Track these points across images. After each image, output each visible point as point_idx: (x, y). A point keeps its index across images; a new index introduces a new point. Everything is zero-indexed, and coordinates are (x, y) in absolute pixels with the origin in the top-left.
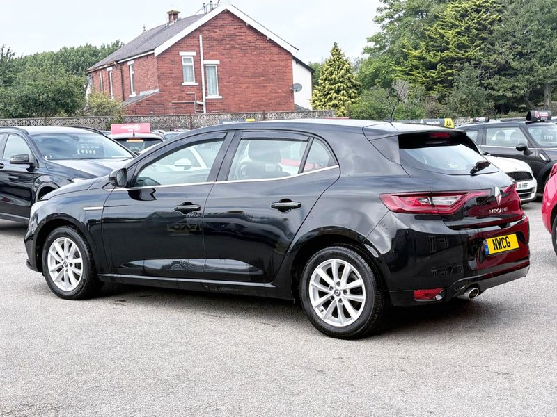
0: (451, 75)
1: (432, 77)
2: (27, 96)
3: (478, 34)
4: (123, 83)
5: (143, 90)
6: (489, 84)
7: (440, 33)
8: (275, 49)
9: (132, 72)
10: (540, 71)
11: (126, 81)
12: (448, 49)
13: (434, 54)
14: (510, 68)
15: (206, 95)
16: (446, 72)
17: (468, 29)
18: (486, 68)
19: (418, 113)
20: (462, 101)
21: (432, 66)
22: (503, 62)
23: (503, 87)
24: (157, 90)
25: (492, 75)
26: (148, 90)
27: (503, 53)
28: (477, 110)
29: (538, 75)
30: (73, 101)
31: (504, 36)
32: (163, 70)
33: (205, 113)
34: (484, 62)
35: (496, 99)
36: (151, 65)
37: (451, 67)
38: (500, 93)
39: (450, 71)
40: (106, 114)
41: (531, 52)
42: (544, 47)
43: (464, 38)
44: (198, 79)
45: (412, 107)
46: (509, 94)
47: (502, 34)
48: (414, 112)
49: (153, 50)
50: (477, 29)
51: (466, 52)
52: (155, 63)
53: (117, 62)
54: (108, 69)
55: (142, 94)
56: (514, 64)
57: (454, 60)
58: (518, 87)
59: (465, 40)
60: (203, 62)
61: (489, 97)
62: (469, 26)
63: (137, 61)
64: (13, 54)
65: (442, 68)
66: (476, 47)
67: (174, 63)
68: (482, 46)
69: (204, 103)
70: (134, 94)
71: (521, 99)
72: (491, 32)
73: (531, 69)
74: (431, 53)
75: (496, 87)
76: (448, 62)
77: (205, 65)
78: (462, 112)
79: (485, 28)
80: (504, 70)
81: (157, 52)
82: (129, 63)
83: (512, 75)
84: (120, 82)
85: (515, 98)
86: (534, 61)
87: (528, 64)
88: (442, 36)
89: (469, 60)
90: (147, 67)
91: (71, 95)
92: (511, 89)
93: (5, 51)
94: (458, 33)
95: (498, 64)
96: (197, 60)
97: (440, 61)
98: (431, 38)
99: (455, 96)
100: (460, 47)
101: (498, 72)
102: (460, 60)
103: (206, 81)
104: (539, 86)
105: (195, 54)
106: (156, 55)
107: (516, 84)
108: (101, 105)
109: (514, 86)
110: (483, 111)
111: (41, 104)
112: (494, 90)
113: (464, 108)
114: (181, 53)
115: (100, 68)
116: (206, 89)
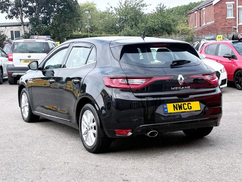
5: (208, 22)
9: (204, 13)
11: (202, 18)
15: (239, 23)
24: (214, 22)
26: (210, 21)
30: (171, 29)
32: (217, 12)
33: (237, 32)
36: (212, 9)
40: (186, 34)
44: (235, 15)
49: (212, 2)
52: (213, 8)
53: (198, 8)
54: (195, 12)
55: (208, 24)
60: (238, 7)
63: (206, 8)
67: (222, 8)
69: (237, 27)
70: (204, 24)
77: (239, 9)
82: (203, 9)
84: (199, 18)
90: (210, 11)
96: (235, 6)
103: (239, 16)
105: (234, 3)
106: (213, 4)
111: (156, 30)
114: (227, 3)
115: (192, 12)
116: (239, 20)
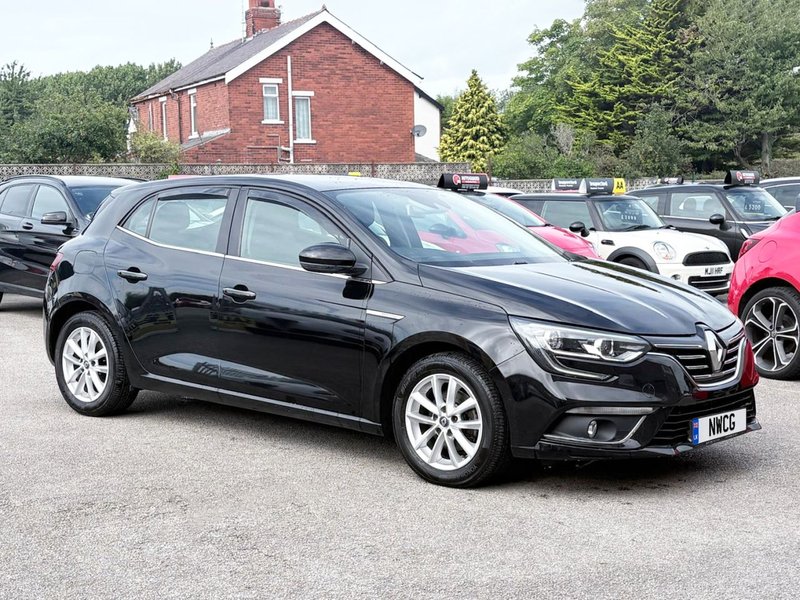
0: (633, 118)
1: (607, 120)
2: (50, 134)
3: (672, 63)
4: (180, 118)
5: (208, 130)
6: (686, 132)
7: (619, 61)
8: (391, 77)
9: (193, 105)
10: (757, 117)
11: (185, 116)
12: (630, 82)
13: (611, 89)
14: (716, 110)
15: (295, 139)
16: (627, 114)
17: (658, 55)
18: (682, 110)
19: (586, 169)
20: (647, 155)
21: (608, 106)
22: (705, 102)
23: (705, 136)
24: (228, 130)
25: (690, 120)
26: (215, 129)
27: (705, 90)
28: (668, 168)
29: (754, 122)
30: (112, 142)
31: (708, 67)
32: (236, 103)
33: (292, 162)
34: (680, 103)
35: (694, 153)
36: (221, 94)
37: (633, 108)
38: (701, 145)
39: (631, 113)
40: (157, 160)
41: (745, 89)
42: (763, 83)
43: (653, 68)
44: (284, 116)
45: (577, 161)
46: (713, 146)
47: (706, 64)
48: (580, 168)
49: (224, 74)
50: (671, 56)
51: (654, 86)
52: (226, 93)
53: (173, 89)
54: (161, 99)
55: (206, 134)
56: (721, 105)
57: (637, 97)
58: (725, 137)
59: (653, 70)
60: (291, 93)
61: (686, 151)
62: (660, 51)
63: (201, 90)
64: (28, 74)
65: (621, 108)
66: (669, 80)
67: (251, 93)
68: (678, 79)
69: (290, 149)
70: (195, 135)
71: (730, 155)
72: (691, 61)
73: (745, 113)
74: (607, 88)
75: (695, 137)
76: (629, 100)
77: (294, 98)
78: (646, 170)
79: (681, 54)
80: (707, 113)
81: (229, 77)
82: (190, 92)
83: (718, 121)
84: (177, 117)
85: (722, 152)
86: (749, 102)
87: (741, 106)
88: (622, 65)
89: (658, 98)
90: (214, 98)
91: (110, 133)
92: (717, 140)
93: (17, 70)
94: (645, 61)
95: (699, 104)
96: (283, 91)
97: (618, 99)
98: (607, 66)
99: (639, 147)
100: (647, 79)
101: (699, 116)
102: (646, 97)
103: (294, 118)
104: (755, 137)
105: (280, 81)
106: (227, 82)
107: (723, 132)
108: (150, 148)
109: (720, 136)
110: (676, 169)
111: (69, 145)
112: (692, 140)
113: (649, 165)
114: (262, 80)
115: (150, 97)
116: (294, 130)
